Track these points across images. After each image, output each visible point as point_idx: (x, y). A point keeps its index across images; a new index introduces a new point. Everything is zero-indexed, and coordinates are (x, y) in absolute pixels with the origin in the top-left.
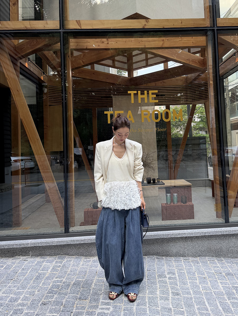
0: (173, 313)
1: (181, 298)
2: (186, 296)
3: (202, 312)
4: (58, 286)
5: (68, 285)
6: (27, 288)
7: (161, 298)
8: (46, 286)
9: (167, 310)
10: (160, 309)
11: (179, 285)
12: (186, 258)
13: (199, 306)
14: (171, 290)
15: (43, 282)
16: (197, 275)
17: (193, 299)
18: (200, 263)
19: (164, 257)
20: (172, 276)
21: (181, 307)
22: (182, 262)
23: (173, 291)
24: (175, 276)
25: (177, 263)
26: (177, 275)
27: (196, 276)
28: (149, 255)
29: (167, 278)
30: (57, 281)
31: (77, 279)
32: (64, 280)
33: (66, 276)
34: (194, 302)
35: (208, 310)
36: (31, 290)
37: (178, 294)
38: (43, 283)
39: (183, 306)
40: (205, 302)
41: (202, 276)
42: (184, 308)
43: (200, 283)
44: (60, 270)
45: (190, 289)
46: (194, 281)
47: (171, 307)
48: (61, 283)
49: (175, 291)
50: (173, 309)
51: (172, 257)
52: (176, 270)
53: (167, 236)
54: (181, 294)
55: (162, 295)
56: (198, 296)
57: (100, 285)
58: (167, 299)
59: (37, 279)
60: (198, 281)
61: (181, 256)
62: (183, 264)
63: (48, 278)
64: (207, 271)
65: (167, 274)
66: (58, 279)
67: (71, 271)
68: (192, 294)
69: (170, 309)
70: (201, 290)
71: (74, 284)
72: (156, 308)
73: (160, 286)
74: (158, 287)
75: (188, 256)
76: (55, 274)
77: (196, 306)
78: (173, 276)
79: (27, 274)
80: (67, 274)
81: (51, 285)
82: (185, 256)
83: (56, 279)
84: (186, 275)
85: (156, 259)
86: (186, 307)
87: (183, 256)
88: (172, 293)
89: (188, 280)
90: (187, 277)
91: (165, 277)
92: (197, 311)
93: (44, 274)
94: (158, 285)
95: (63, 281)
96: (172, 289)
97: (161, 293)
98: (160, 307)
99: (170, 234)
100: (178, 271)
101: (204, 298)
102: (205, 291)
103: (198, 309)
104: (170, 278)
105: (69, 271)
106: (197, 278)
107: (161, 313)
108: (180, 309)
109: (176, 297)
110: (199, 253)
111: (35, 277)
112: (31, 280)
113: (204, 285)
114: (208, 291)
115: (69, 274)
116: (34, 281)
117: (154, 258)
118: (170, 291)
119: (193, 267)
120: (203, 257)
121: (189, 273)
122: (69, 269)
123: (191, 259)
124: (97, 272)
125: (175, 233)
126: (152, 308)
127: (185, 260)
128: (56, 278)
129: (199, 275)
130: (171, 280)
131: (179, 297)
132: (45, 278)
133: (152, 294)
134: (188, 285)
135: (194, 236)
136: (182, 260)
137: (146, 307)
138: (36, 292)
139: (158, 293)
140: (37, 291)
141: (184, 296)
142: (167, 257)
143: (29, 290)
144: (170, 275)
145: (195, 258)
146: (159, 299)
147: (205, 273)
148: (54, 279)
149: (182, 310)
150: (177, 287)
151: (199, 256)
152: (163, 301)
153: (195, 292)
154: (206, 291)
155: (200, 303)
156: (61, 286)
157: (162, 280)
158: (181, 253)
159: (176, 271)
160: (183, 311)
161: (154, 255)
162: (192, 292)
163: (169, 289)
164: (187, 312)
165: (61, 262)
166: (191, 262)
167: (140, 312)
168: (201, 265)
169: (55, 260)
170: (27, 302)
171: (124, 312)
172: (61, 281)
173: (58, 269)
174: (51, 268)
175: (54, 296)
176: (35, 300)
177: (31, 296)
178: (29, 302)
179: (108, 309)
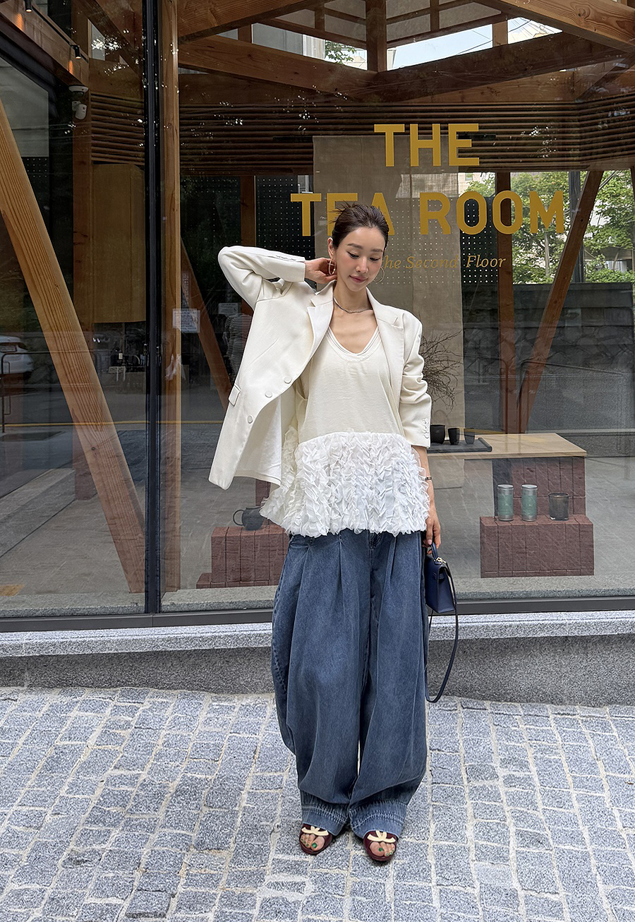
0: (522, 909)
1: (551, 855)
2: (567, 847)
3: (625, 908)
4: (124, 797)
5: (159, 796)
6: (17, 802)
7: (482, 854)
8: (81, 797)
9: (504, 898)
10: (476, 892)
11: (541, 807)
12: (564, 708)
13: (612, 887)
14: (515, 825)
15: (70, 780)
16: (603, 773)
17: (593, 861)
18: (614, 729)
19: (487, 704)
20: (516, 774)
21: (552, 889)
22: (552, 722)
23: (521, 827)
24: (527, 773)
25: (532, 727)
26: (533, 769)
27: (601, 777)
29: (501, 780)
30: (120, 777)
31: (189, 775)
32: (144, 775)
33: (151, 761)
34: (594, 871)
36: (32, 808)
37: (538, 841)
38: (72, 785)
39: (559, 884)
40: (632, 873)
41: (622, 775)
42: (562, 893)
43: (615, 801)
44: (127, 737)
45: (580, 822)
46: (593, 793)
47: (516, 885)
48: (133, 785)
49: (528, 829)
50: (521, 893)
51: (515, 704)
52: (530, 752)
53: (499, 632)
54: (551, 841)
55: (485, 843)
56: (609, 848)
57: (269, 796)
58: (501, 857)
59: (49, 768)
60: (606, 795)
61: (547, 702)
62: (556, 732)
63: (87, 767)
65: (499, 765)
66: (122, 772)
67: (167, 744)
68: (587, 841)
69: (513, 895)
70: (620, 826)
71: (179, 792)
72: (462, 889)
73: (475, 807)
74: (470, 811)
75: (572, 700)
76: (113, 754)
77: (601, 886)
78: (521, 775)
79: (15, 751)
80: (154, 753)
81: (98, 792)
82: (561, 703)
83: (118, 772)
84: (567, 770)
85: (461, 709)
86: (567, 888)
87: (554, 699)
88: (519, 834)
89: (571, 791)
90: (570, 780)
91: (494, 776)
92: (606, 905)
93: (76, 752)
94: (469, 805)
95: (141, 780)
96: (518, 819)
97: (481, 834)
98: (477, 884)
99: (510, 626)
100: (539, 755)
101: (630, 855)
102: (630, 831)
103: (611, 896)
104: (509, 781)
105: (160, 742)
106: (604, 782)
107: (480, 909)
108: (546, 895)
109: (533, 849)
110: (611, 692)
111: (42, 763)
112: (30, 770)
113: (629, 811)
115: (159, 756)
116: (40, 776)
117: (453, 704)
118: (512, 829)
119: (590, 741)
120: (623, 708)
121: (575, 762)
122: (161, 736)
123: (581, 711)
124: (258, 751)
125: (526, 623)
126: (451, 887)
127: (559, 714)
128: (115, 768)
129: (611, 774)
130: (513, 789)
131: (542, 850)
132: (77, 766)
133: (449, 838)
134: (572, 806)
135: (593, 636)
136: (552, 717)
137: (430, 885)
138: (48, 817)
139: (470, 833)
140: (50, 812)
141: (561, 846)
142: (499, 701)
143: (25, 809)
144: (511, 770)
146: (472, 856)
147: (632, 766)
148: (109, 772)
149: (553, 897)
150: (535, 812)
151: (609, 703)
152: (486, 864)
153: (596, 835)
155: (617, 873)
156: (135, 799)
157: (483, 788)
158: (548, 690)
159: (529, 755)
160: (559, 904)
161: (453, 694)
162: (586, 835)
163: (508, 820)
164: (573, 907)
165: (132, 711)
166: (580, 721)
167: (408, 903)
168: (617, 736)
169: (112, 703)
170: (15, 852)
171: (354, 900)
172: (132, 781)
173: (123, 733)
174: (98, 731)
175: (109, 832)
176: (45, 845)
177: (32, 830)
178: (25, 854)
179: (298, 887)
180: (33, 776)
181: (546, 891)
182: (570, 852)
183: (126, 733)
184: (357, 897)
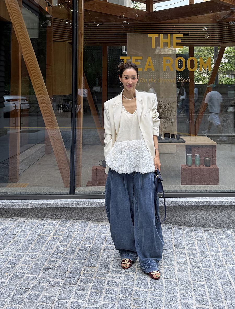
0: (192, 286)
1: (202, 271)
3: (225, 286)
4: (62, 251)
5: (74, 251)
6: (28, 251)
7: (179, 270)
8: (48, 250)
9: (186, 282)
10: (177, 281)
11: (199, 257)
12: (207, 228)
13: (221, 280)
15: (45, 245)
16: (220, 248)
17: (215, 273)
18: (224, 235)
19: (182, 227)
20: (191, 247)
21: (202, 281)
22: (203, 233)
23: (192, 263)
24: (194, 247)
25: (197, 234)
26: (197, 246)
28: (165, 224)
29: (186, 249)
31: (84, 245)
32: (69, 245)
33: (71, 241)
34: (216, 276)
35: (231, 285)
36: (33, 253)
37: (198, 267)
38: (45, 247)
39: (204, 279)
40: (228, 277)
41: (226, 249)
42: (205, 282)
43: (223, 256)
45: (212, 262)
46: (216, 254)
47: (190, 279)
48: (65, 247)
49: (194, 263)
50: (192, 282)
51: (191, 227)
53: (186, 203)
55: (180, 267)
56: (221, 270)
57: (110, 252)
58: (185, 271)
59: (38, 242)
60: (220, 254)
61: (202, 227)
62: (204, 236)
63: (50, 242)
64: (232, 244)
65: (185, 245)
66: (62, 244)
67: (76, 236)
68: (214, 267)
69: (189, 282)
70: (224, 263)
71: (80, 250)
72: (172, 280)
73: (177, 256)
74: (176, 258)
75: (210, 226)
76: (59, 238)
77: (218, 280)
78: (193, 248)
79: (27, 237)
80: (72, 238)
81: (54, 249)
82: (207, 227)
83: (60, 244)
84: (208, 247)
85: (173, 228)
86: (207, 280)
87: (204, 226)
88: (191, 265)
89: (209, 253)
90: (209, 250)
91: (184, 248)
92: (219, 285)
93: (47, 237)
94: (175, 256)
95: (68, 246)
96: (191, 260)
98: (177, 279)
99: (190, 202)
100: (199, 242)
101: (228, 272)
102: (228, 265)
103: (221, 283)
104: (188, 249)
106: (220, 250)
107: (178, 286)
108: (200, 282)
109: (196, 269)
110: (223, 224)
111: (36, 240)
112: (32, 242)
113: (228, 259)
114: (232, 265)
115: (74, 239)
116: (35, 244)
117: (171, 227)
118: (189, 263)
119: (216, 239)
120: (227, 229)
121: (210, 245)
122: (75, 234)
123: (213, 230)
124: (106, 239)
126: (169, 279)
127: (206, 230)
128: (60, 242)
129: (222, 248)
130: (190, 252)
131: (199, 269)
132: (47, 241)
133: (169, 265)
134: (209, 257)
135: (217, 206)
136: (203, 231)
137: (162, 278)
138: (38, 256)
139: (175, 264)
140: (38, 254)
141: (205, 269)
142: (186, 226)
143: (30, 253)
144: (189, 246)
145: (217, 229)
146: (176, 270)
147: (229, 246)
148: (58, 243)
149: (202, 283)
150: (197, 259)
151: (222, 228)
152: (181, 273)
153: (217, 266)
154: (230, 265)
155: (223, 277)
156: (66, 251)
157: (180, 251)
158: (202, 223)
159: (196, 242)
160: (204, 285)
161: (171, 224)
162: (213, 265)
163: (188, 261)
164: (208, 286)
165: (65, 226)
166: (212, 233)
167: (155, 283)
168: (225, 237)
169: (58, 224)
170: (28, 265)
171: (137, 282)
172: (65, 246)
173: (62, 232)
174: (54, 232)
175: (58, 261)
176: (37, 264)
177: (33, 259)
178: (31, 266)
179: (119, 278)
180: (33, 244)
181: (200, 281)
182: (208, 270)
183: (63, 233)
184: (138, 281)
